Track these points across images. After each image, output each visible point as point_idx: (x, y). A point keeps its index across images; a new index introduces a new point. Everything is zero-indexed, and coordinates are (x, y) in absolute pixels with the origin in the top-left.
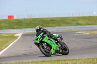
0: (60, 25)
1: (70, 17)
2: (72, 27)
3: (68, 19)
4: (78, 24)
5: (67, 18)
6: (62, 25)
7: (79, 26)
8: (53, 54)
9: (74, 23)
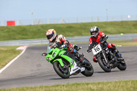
0: (80, 34)
6: (83, 34)
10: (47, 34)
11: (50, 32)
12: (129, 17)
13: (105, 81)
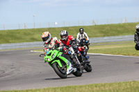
0: (7, 42)
1: (22, 30)
2: (25, 43)
3: (19, 33)
4: (33, 40)
5: (17, 30)
6: (10, 41)
7: (35, 43)
9: (28, 37)
10: (43, 36)
11: (45, 34)
12: (56, 23)
13: (34, 89)
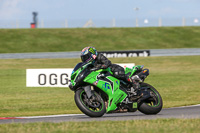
8: (110, 112)
